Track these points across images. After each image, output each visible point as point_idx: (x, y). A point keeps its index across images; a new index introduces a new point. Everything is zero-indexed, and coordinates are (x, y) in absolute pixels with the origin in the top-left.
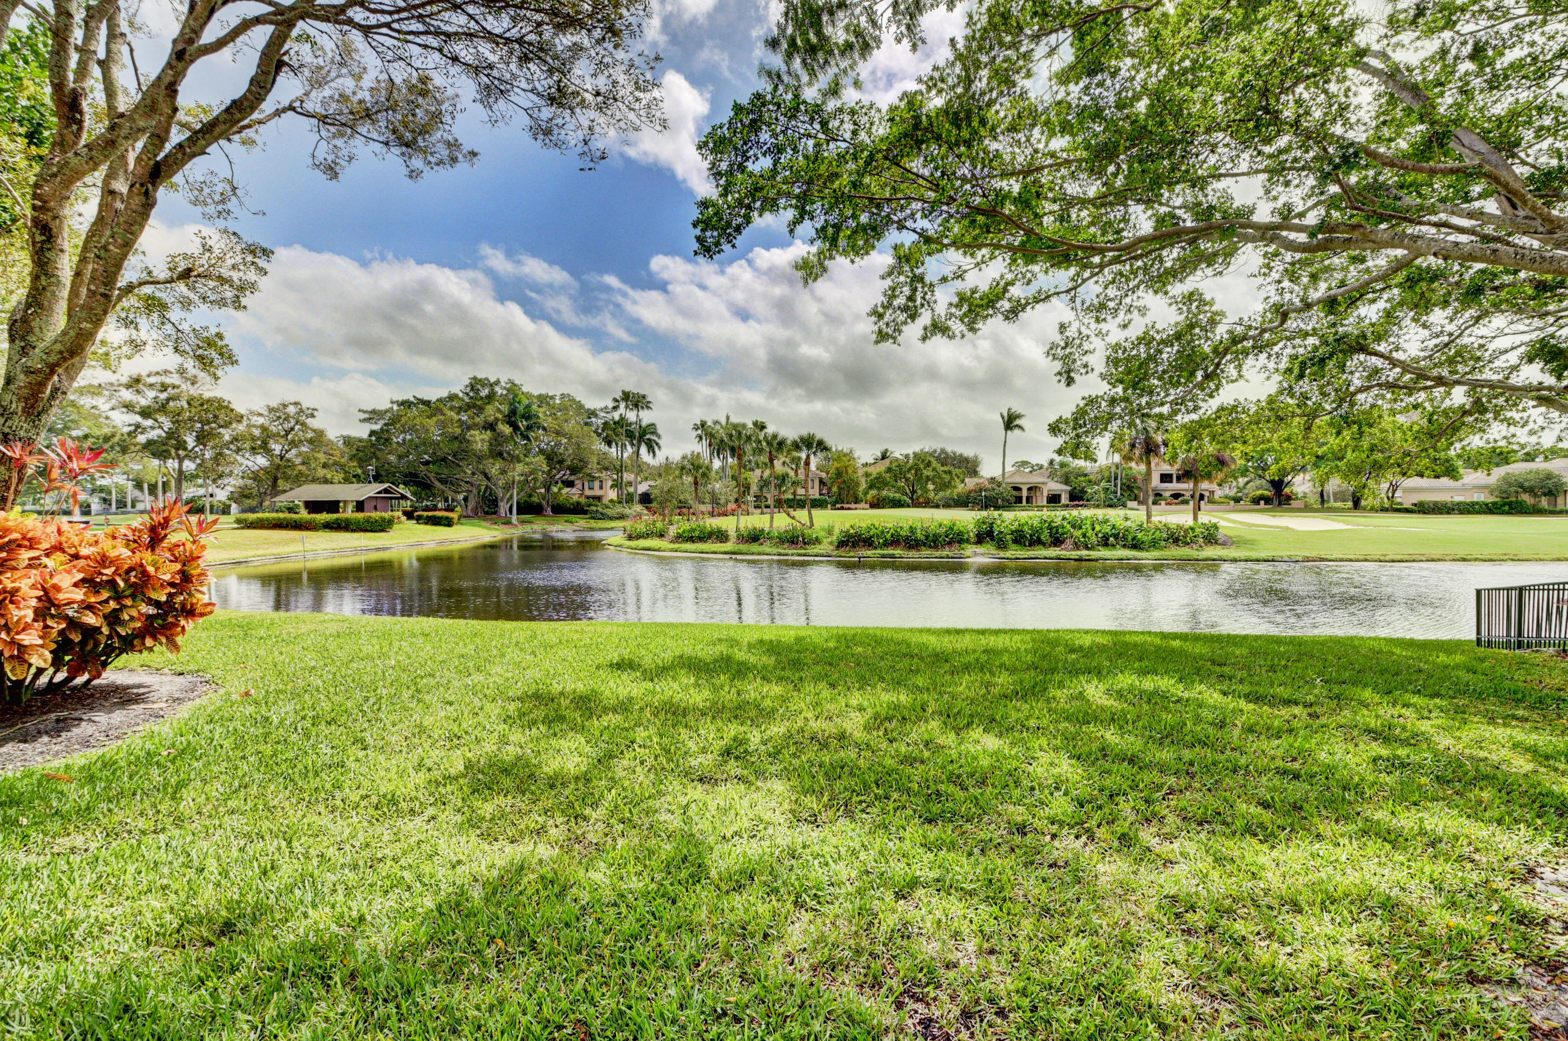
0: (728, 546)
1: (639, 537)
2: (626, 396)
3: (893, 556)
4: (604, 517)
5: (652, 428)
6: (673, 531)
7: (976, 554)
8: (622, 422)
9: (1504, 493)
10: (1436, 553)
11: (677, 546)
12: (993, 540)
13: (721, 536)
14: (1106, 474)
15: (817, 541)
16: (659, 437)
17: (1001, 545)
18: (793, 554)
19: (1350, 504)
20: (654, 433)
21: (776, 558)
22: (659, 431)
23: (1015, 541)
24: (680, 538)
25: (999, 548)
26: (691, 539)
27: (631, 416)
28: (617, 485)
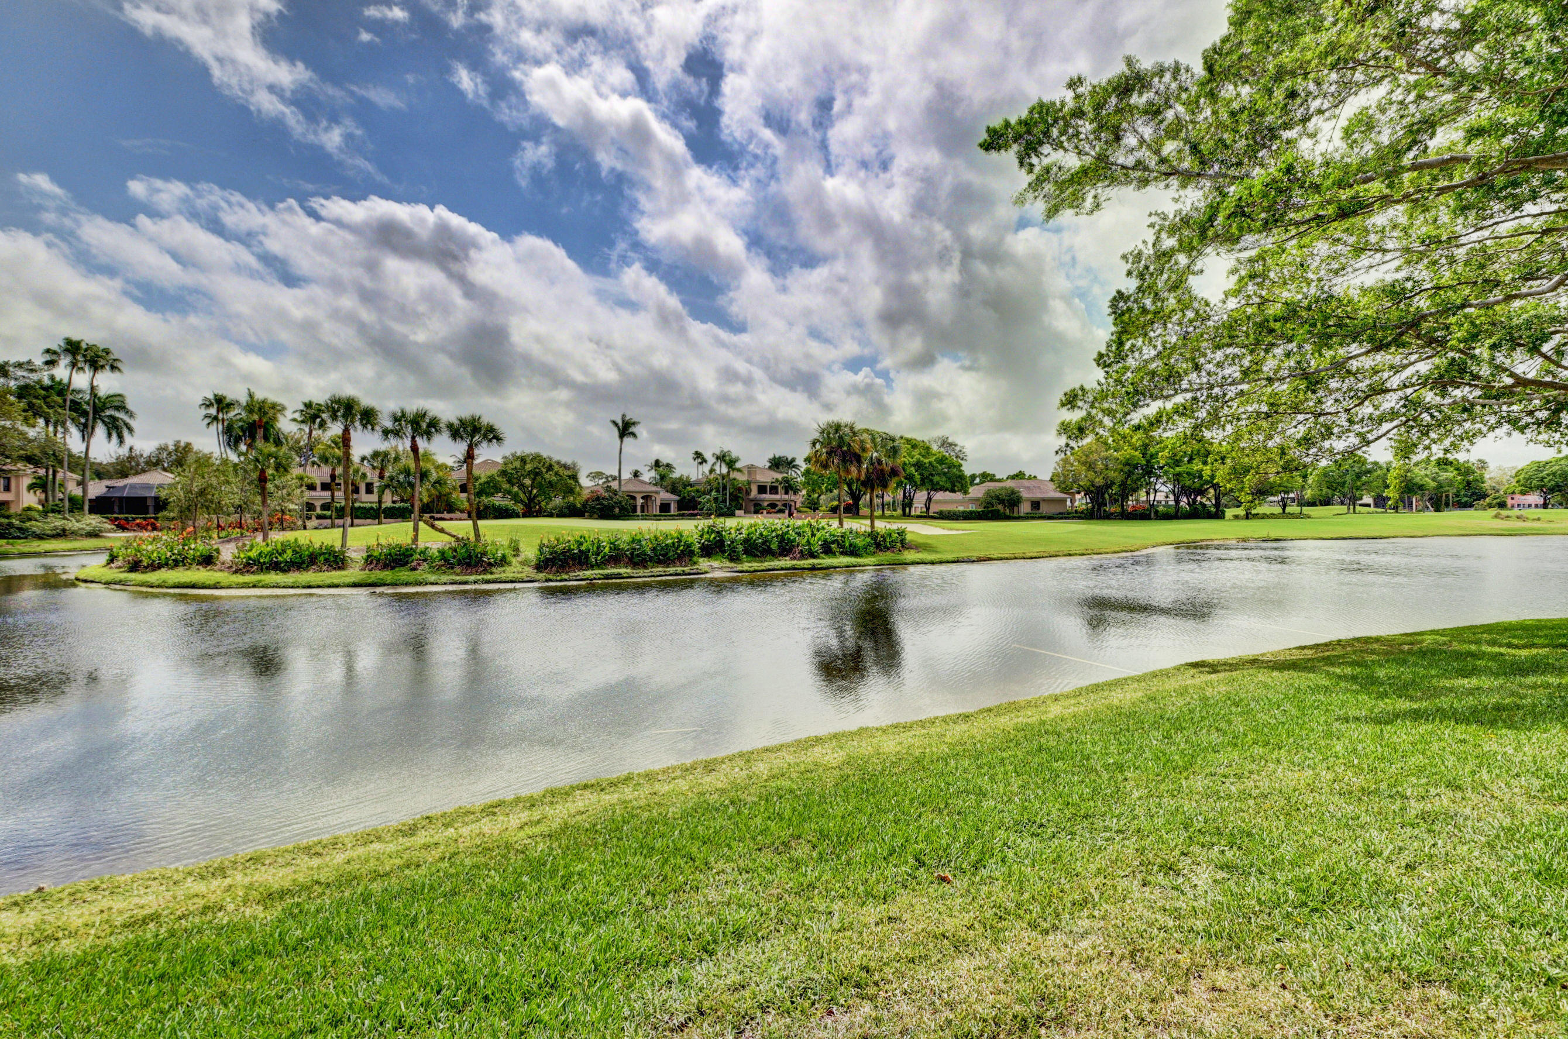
0: (353, 573)
1: (154, 567)
2: (73, 348)
3: (619, 576)
4: (24, 534)
5: (118, 402)
6: (228, 553)
7: (713, 569)
8: (60, 389)
9: (989, 504)
10: (1052, 549)
11: (249, 578)
12: (724, 552)
13: (335, 560)
14: (715, 484)
15: (503, 561)
16: (131, 415)
17: (734, 558)
18: (474, 582)
19: (899, 511)
20: (121, 407)
21: (451, 588)
22: (130, 406)
23: (746, 552)
24: (251, 566)
25: (732, 560)
26: (276, 566)
27: (81, 380)
28: (41, 485)
